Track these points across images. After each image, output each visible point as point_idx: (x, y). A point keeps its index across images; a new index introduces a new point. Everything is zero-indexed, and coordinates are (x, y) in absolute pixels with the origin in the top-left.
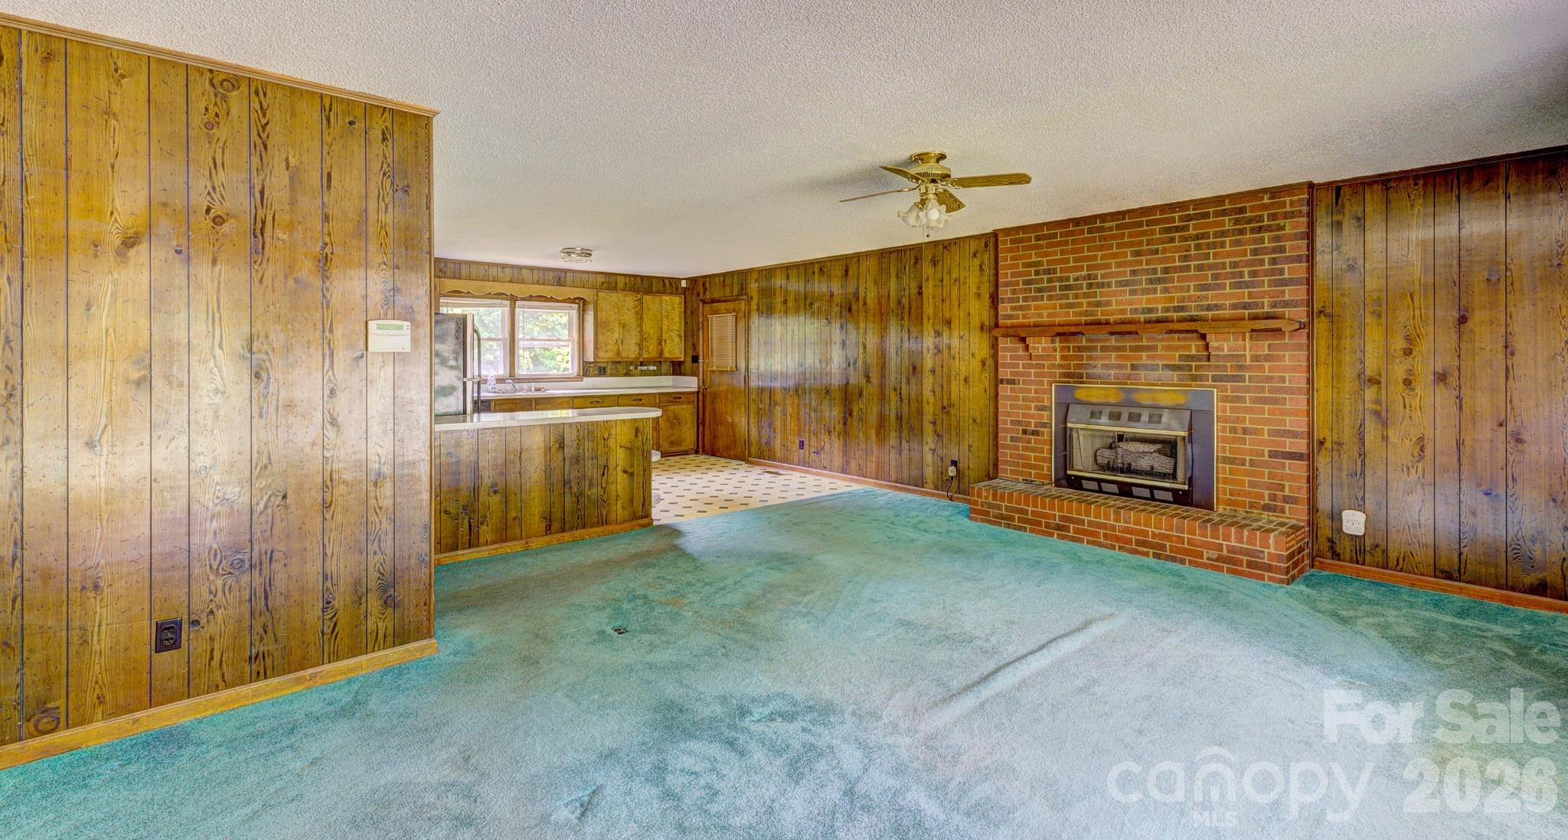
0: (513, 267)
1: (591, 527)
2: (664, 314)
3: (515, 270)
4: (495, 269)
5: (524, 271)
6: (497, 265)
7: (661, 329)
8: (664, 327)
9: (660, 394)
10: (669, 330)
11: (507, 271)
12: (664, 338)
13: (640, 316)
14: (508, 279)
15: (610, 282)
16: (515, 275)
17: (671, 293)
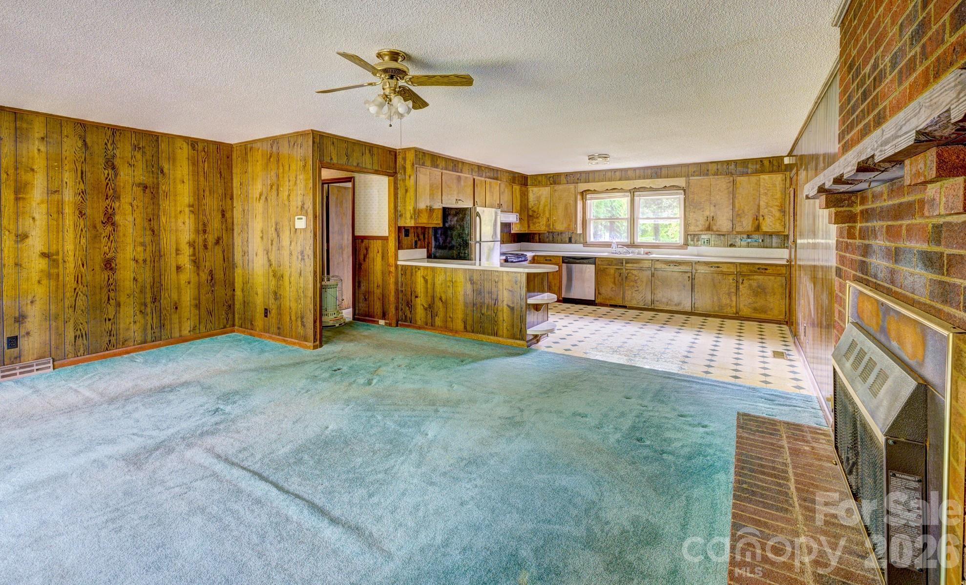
0: (621, 170)
1: (488, 335)
2: (762, 191)
3: (623, 172)
4: (610, 173)
5: (629, 172)
6: (611, 170)
7: (759, 206)
8: (762, 203)
9: (741, 264)
10: (767, 205)
11: (618, 174)
12: (761, 213)
13: (733, 195)
14: (618, 178)
15: (703, 169)
16: (623, 175)
17: (772, 172)
